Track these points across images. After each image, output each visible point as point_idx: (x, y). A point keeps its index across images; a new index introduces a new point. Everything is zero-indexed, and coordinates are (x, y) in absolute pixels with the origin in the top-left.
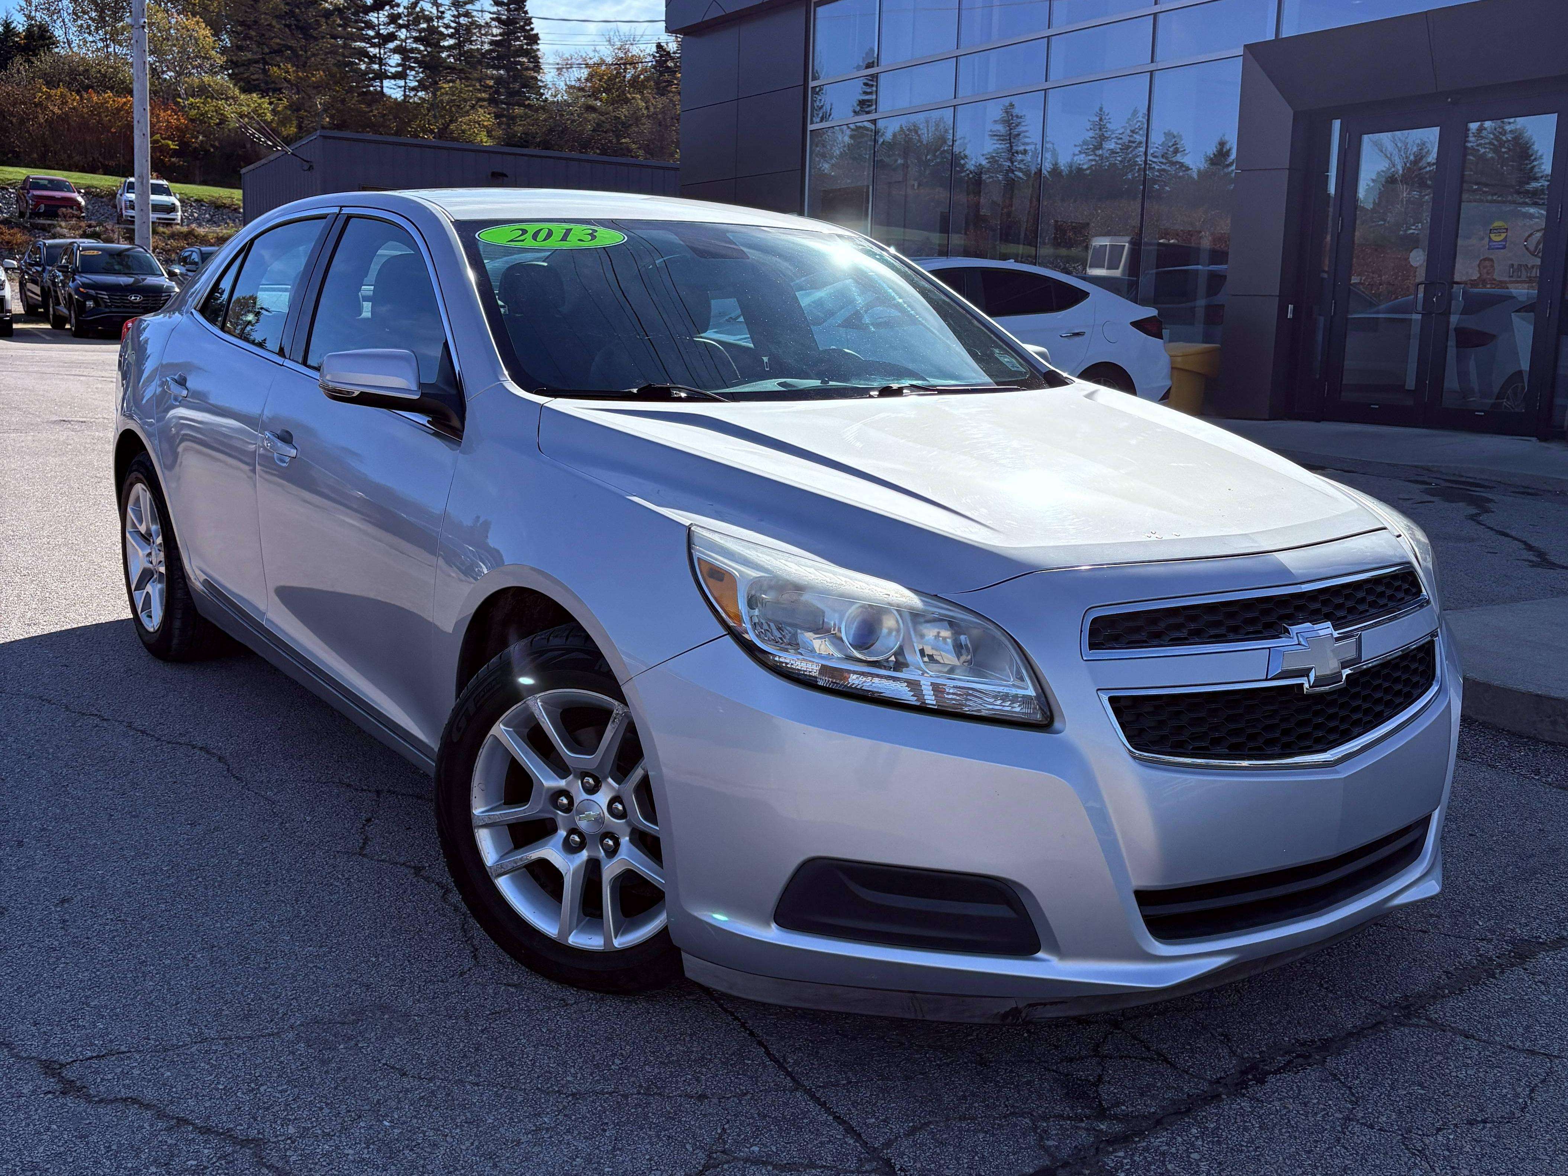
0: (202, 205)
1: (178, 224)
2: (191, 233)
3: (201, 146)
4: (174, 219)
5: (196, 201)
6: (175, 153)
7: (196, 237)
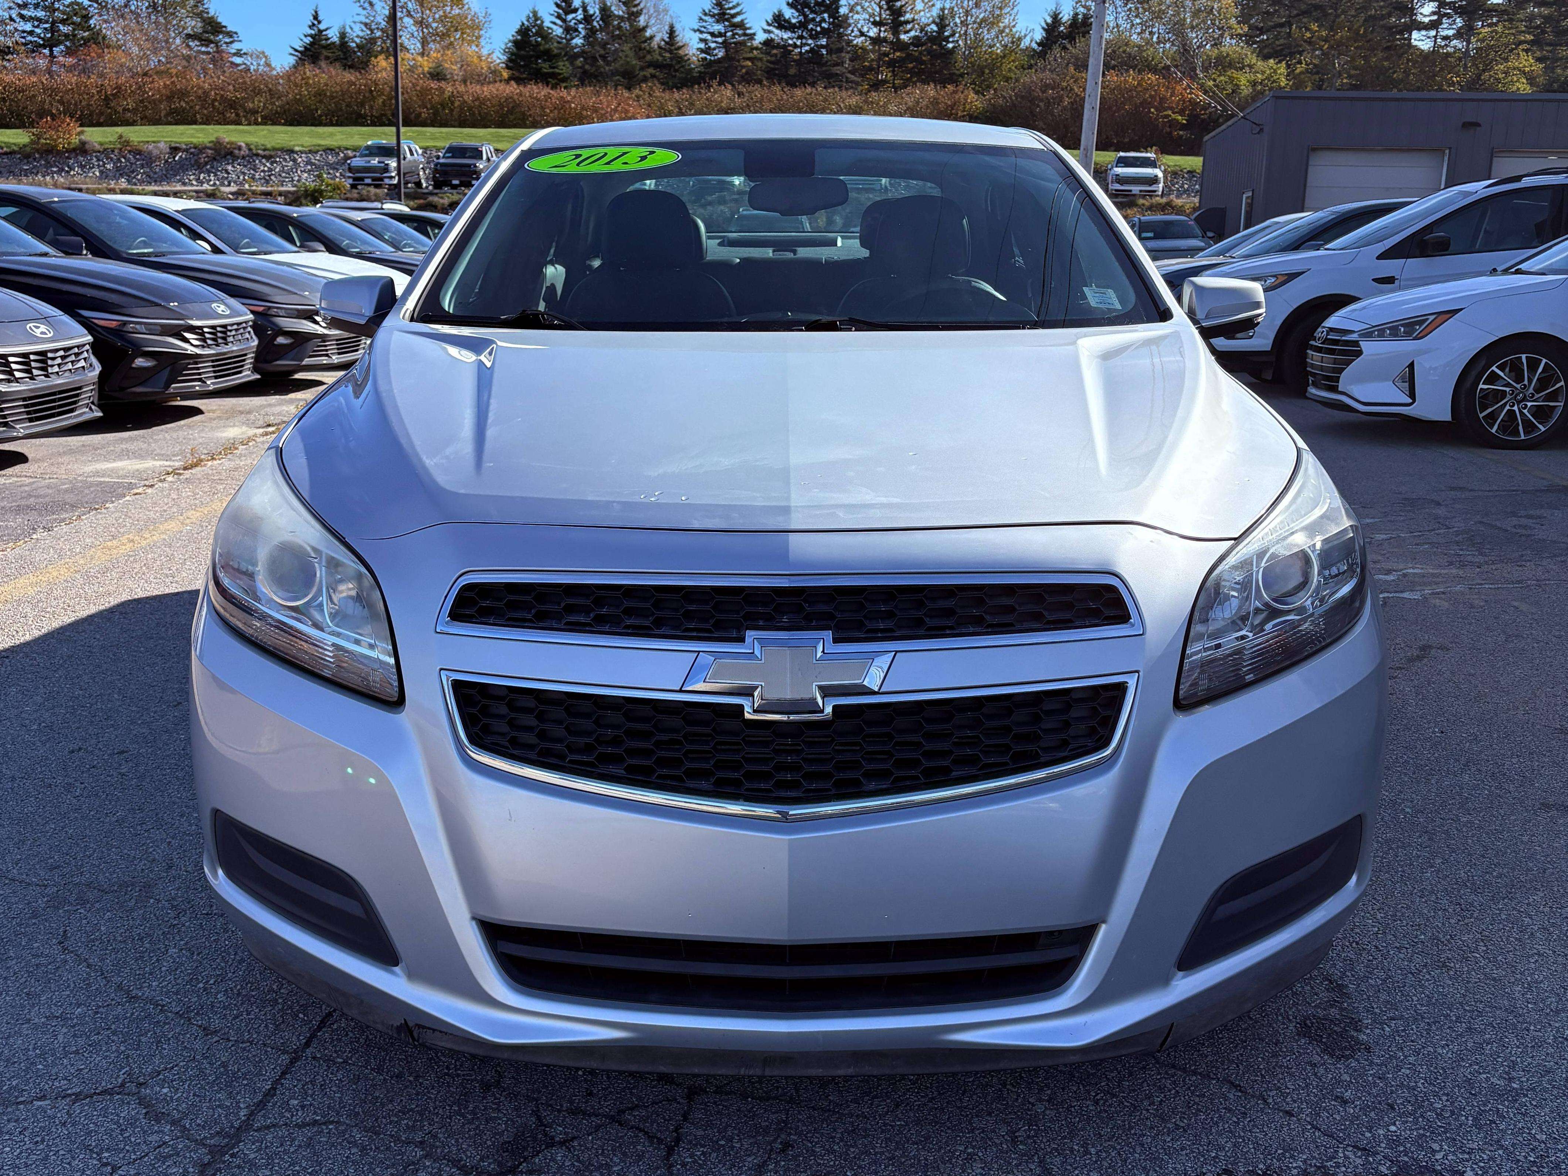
0: (1194, 176)
1: (1157, 196)
2: (1169, 204)
3: (1209, 117)
4: (1155, 191)
5: (1189, 172)
6: (1183, 127)
7: (1173, 208)
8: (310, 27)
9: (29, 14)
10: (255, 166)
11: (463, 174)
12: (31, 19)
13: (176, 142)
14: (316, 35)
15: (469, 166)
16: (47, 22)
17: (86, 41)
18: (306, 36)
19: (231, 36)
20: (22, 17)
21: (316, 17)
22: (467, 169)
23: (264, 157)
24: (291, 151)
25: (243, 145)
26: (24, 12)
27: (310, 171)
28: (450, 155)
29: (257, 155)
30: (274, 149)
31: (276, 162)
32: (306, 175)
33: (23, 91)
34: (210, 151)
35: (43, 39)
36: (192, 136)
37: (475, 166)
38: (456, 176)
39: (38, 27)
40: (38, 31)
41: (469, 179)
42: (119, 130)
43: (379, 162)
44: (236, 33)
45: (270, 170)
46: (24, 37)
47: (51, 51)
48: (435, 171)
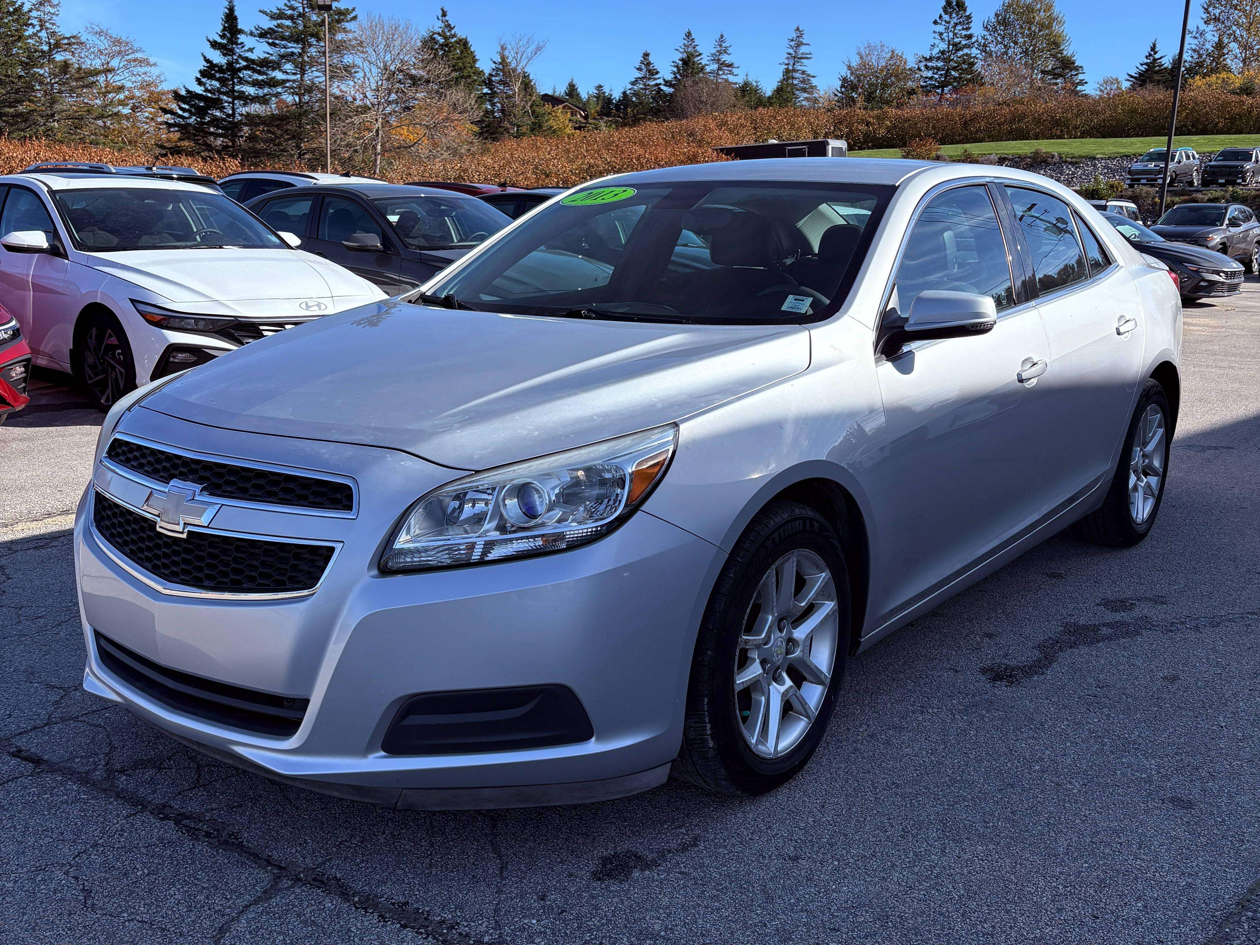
8: (1147, 57)
9: (932, 64)
10: (1062, 170)
11: (1230, 174)
12: (933, 68)
13: (1006, 154)
14: (1151, 63)
15: (1236, 167)
16: (943, 70)
17: (969, 81)
18: (1142, 65)
19: (1077, 70)
20: (927, 67)
21: (1153, 49)
22: (1234, 170)
23: (1071, 163)
24: (1095, 158)
25: (1056, 154)
26: (930, 64)
27: (1105, 173)
28: (1221, 158)
29: (1066, 162)
30: (1081, 157)
31: (1079, 167)
32: (1102, 177)
33: (909, 120)
34: (1029, 160)
35: (938, 82)
36: (1020, 149)
37: (1242, 167)
38: (1222, 176)
39: (936, 74)
40: (936, 76)
41: (1235, 178)
42: (967, 146)
43: (1155, 166)
44: (1081, 67)
45: (1074, 173)
46: (925, 82)
47: (943, 91)
48: (1205, 172)
